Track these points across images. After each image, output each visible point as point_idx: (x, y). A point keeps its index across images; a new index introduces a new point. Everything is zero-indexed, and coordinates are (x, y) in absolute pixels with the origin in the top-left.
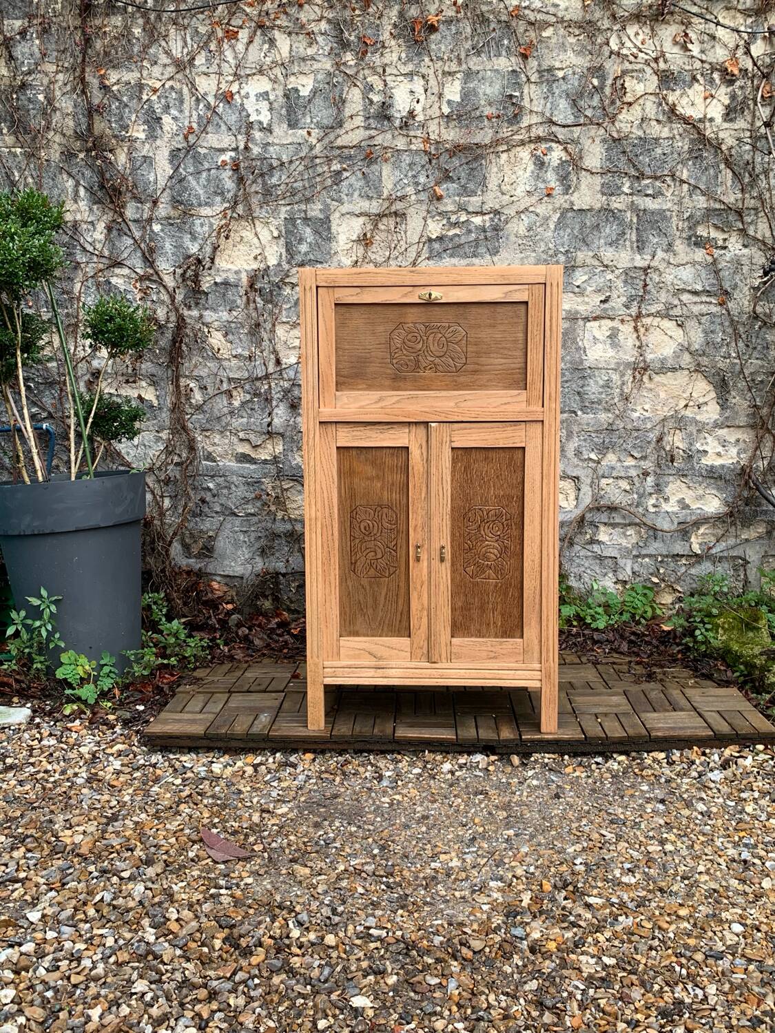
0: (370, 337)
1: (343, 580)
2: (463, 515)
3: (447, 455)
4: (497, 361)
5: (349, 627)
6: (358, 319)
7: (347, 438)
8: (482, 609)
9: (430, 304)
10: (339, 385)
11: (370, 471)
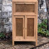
0: (19, 7)
1: (16, 31)
2: (28, 25)
3: (27, 19)
4: (31, 10)
5: (17, 35)
6: (18, 6)
7: (16, 17)
8: (30, 34)
9: (25, 4)
10: (16, 12)
11: (19, 20)
